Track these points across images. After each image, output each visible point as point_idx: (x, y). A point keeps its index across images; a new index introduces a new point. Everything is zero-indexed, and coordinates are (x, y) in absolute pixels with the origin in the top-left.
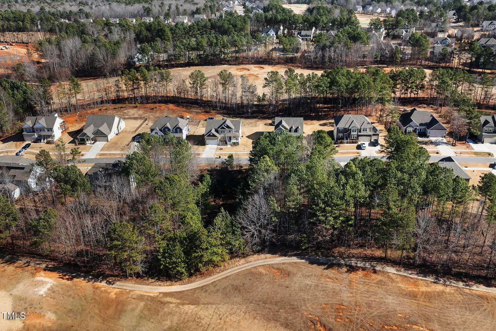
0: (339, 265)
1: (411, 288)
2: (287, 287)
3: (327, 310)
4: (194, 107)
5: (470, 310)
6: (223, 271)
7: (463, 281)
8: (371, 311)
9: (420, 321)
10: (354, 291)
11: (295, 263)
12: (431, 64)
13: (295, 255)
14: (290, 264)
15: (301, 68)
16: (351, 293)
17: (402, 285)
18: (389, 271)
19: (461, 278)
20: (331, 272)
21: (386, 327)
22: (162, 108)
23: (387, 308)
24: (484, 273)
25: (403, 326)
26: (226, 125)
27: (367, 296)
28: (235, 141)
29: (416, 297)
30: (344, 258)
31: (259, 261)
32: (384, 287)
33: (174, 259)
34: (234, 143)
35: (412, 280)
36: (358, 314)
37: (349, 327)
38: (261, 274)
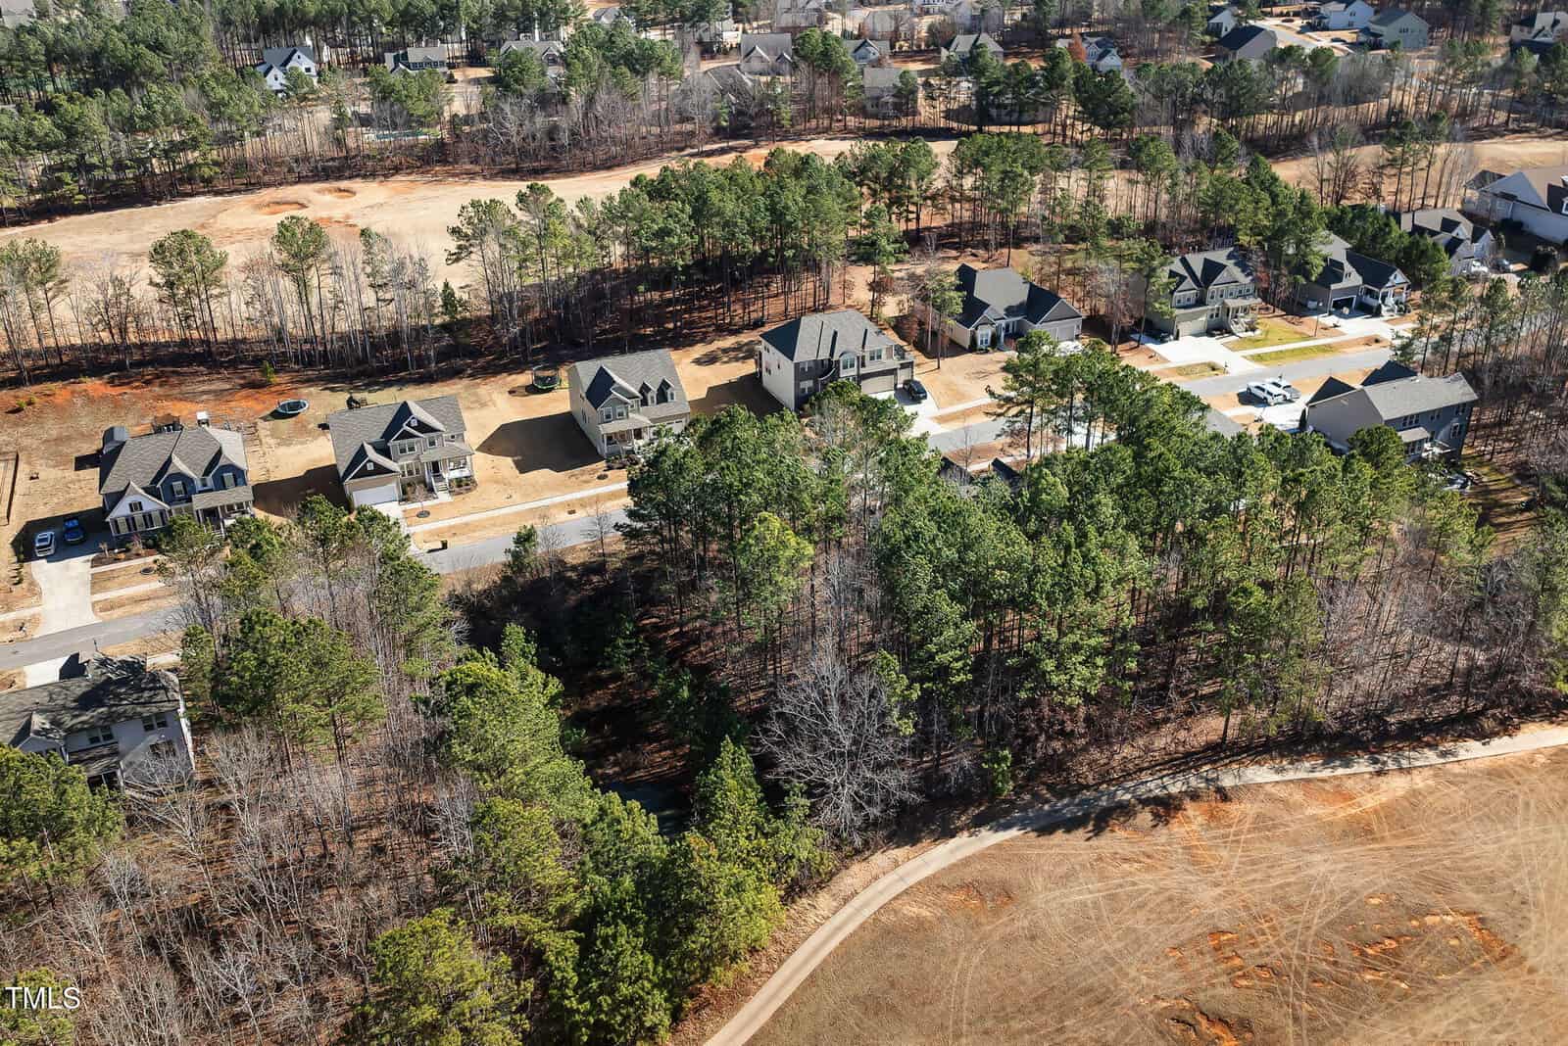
0: (1125, 810)
1: (1343, 812)
2: (1033, 938)
3: (1194, 965)
4: (195, 374)
5: (1502, 821)
6: (782, 962)
7: (1429, 745)
8: (1301, 917)
9: (1430, 899)
10: (1218, 873)
11: (999, 846)
12: (871, 123)
13: (979, 822)
14: (982, 856)
15: (485, 178)
16: (1217, 885)
17: (1314, 810)
18: (1259, 780)
19: (1419, 739)
20: (1116, 840)
21: (1370, 951)
22: (59, 400)
23: (1332, 892)
24: (1452, 705)
25: (1404, 930)
26: (414, 423)
27: (1258, 876)
28: (456, 474)
29: (1371, 832)
30: (1119, 782)
31: (884, 881)
32: (1279, 832)
33: (625, 989)
34: (459, 482)
35: (1327, 787)
36: (1279, 944)
37: (1285, 994)
38: (920, 924)
